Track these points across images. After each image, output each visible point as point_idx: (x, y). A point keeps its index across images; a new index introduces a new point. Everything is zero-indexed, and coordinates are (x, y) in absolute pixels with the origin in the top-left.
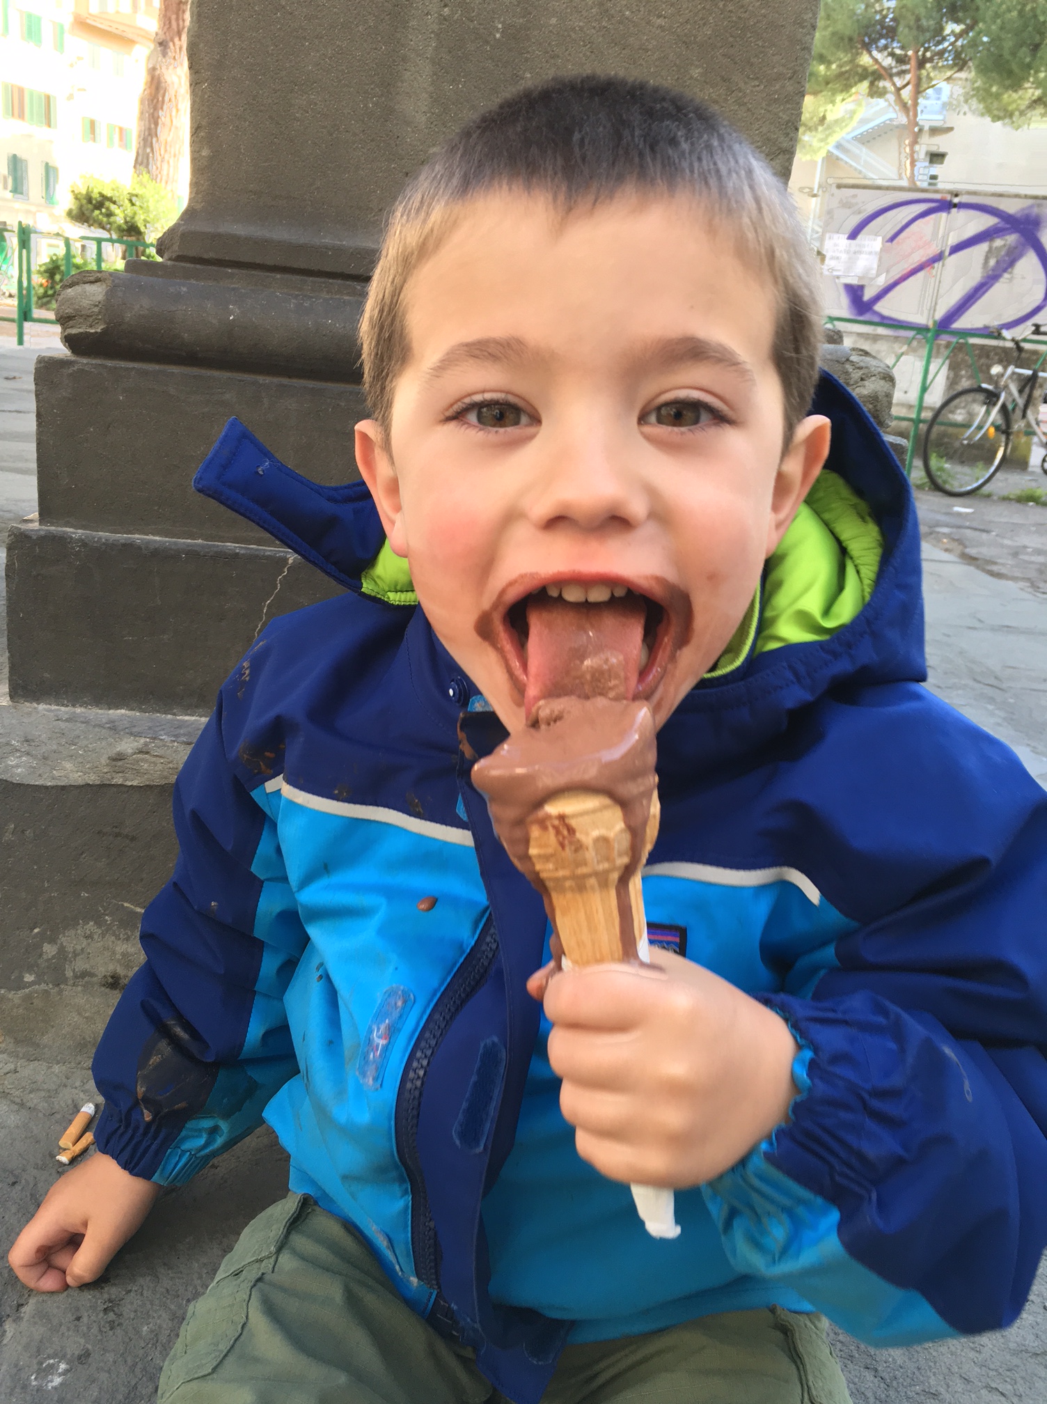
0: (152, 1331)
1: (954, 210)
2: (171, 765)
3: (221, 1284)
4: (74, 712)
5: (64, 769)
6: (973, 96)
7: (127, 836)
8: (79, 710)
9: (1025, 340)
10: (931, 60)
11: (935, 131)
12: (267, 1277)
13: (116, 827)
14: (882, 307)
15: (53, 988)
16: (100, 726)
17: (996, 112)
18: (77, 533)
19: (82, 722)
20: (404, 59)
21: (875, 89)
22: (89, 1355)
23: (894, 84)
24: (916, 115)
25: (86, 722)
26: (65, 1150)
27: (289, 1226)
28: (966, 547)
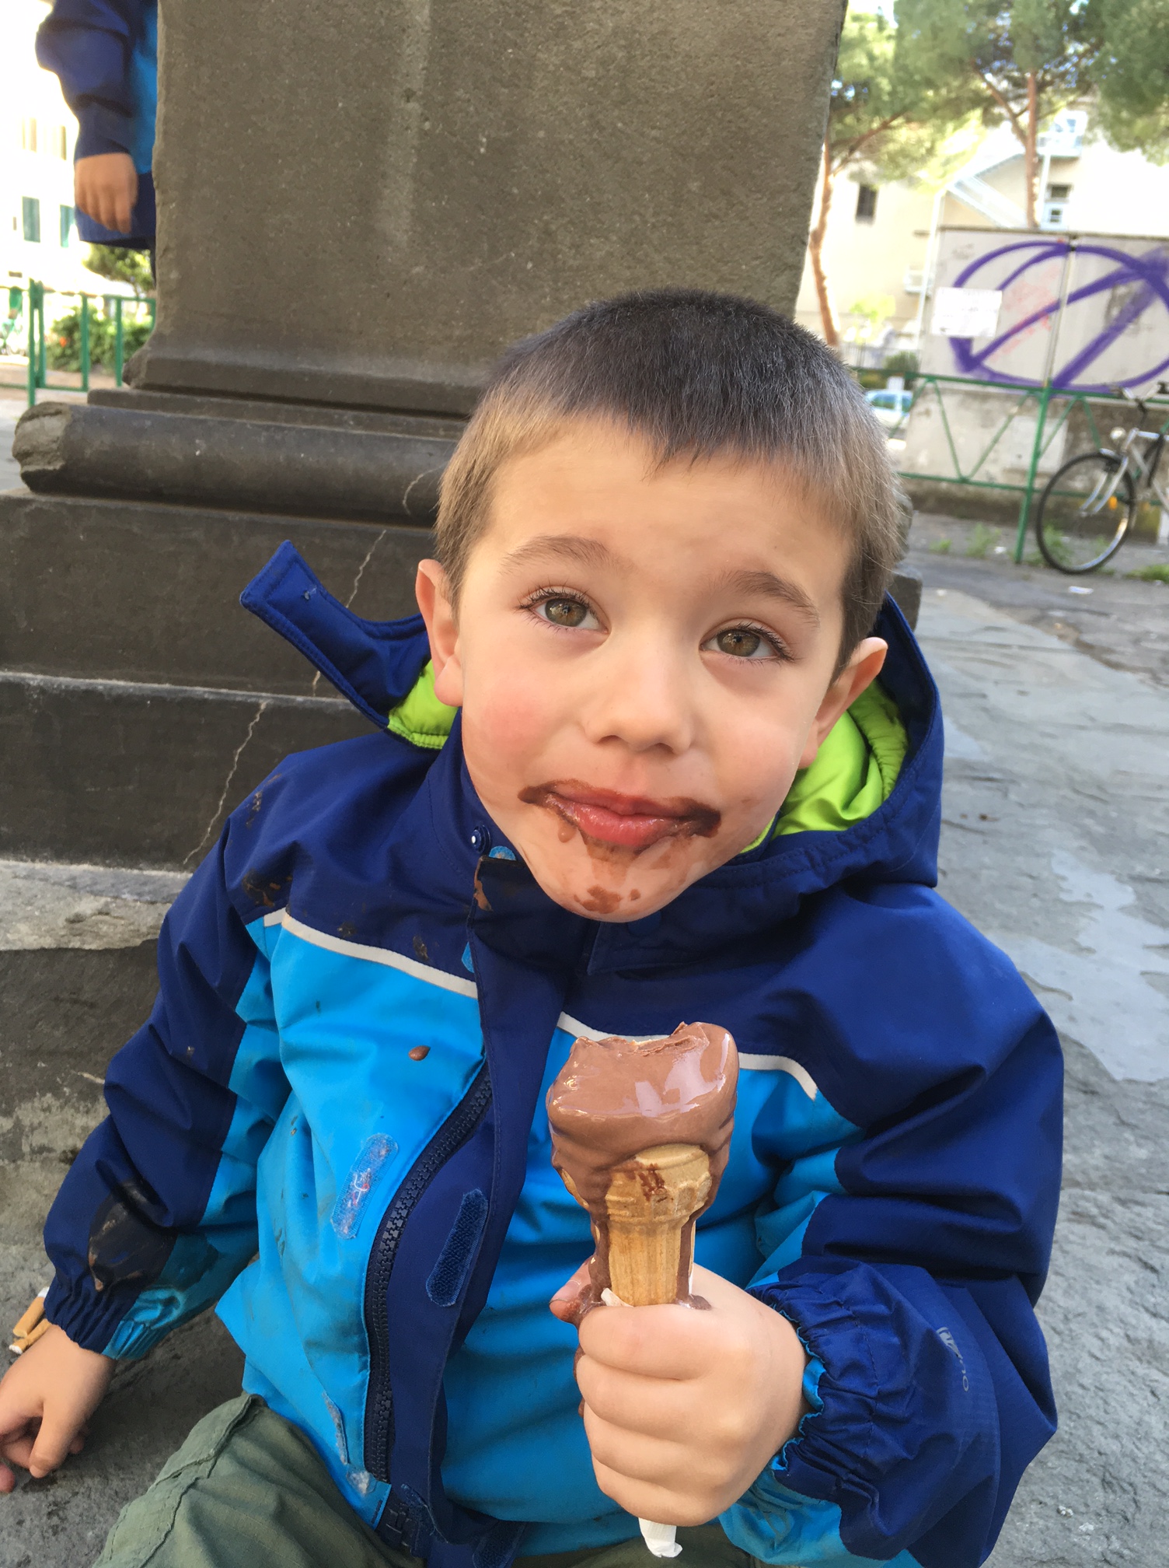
0: (97, 1536)
1: (1072, 256)
2: (132, 927)
3: (162, 1484)
4: (34, 869)
5: (18, 932)
6: (1099, 122)
7: (85, 1003)
8: (39, 866)
9: (1150, 400)
10: (1051, 83)
11: (1058, 162)
12: (200, 1482)
13: (74, 993)
14: (994, 363)
15: (9, 1165)
16: (60, 884)
17: (1124, 141)
18: (34, 679)
19: (41, 880)
20: (384, 175)
21: (988, 116)
22: (29, 1562)
23: (1010, 110)
24: (1034, 144)
25: (45, 879)
26: (19, 1338)
27: (234, 1427)
28: (1081, 632)
